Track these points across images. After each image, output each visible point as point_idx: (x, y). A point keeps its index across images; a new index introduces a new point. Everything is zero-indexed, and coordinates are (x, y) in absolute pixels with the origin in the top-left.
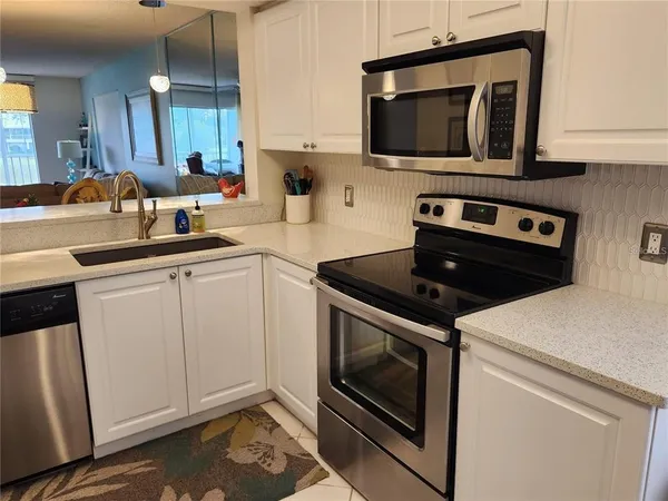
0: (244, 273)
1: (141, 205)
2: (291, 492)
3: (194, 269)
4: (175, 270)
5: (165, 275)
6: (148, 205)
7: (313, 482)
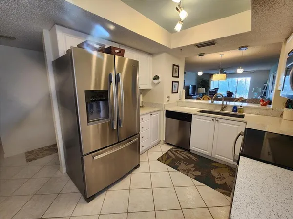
0: (237, 126)
1: (223, 102)
2: (215, 189)
3: (220, 120)
4: (214, 119)
5: (211, 119)
6: (225, 103)
7: (223, 193)
